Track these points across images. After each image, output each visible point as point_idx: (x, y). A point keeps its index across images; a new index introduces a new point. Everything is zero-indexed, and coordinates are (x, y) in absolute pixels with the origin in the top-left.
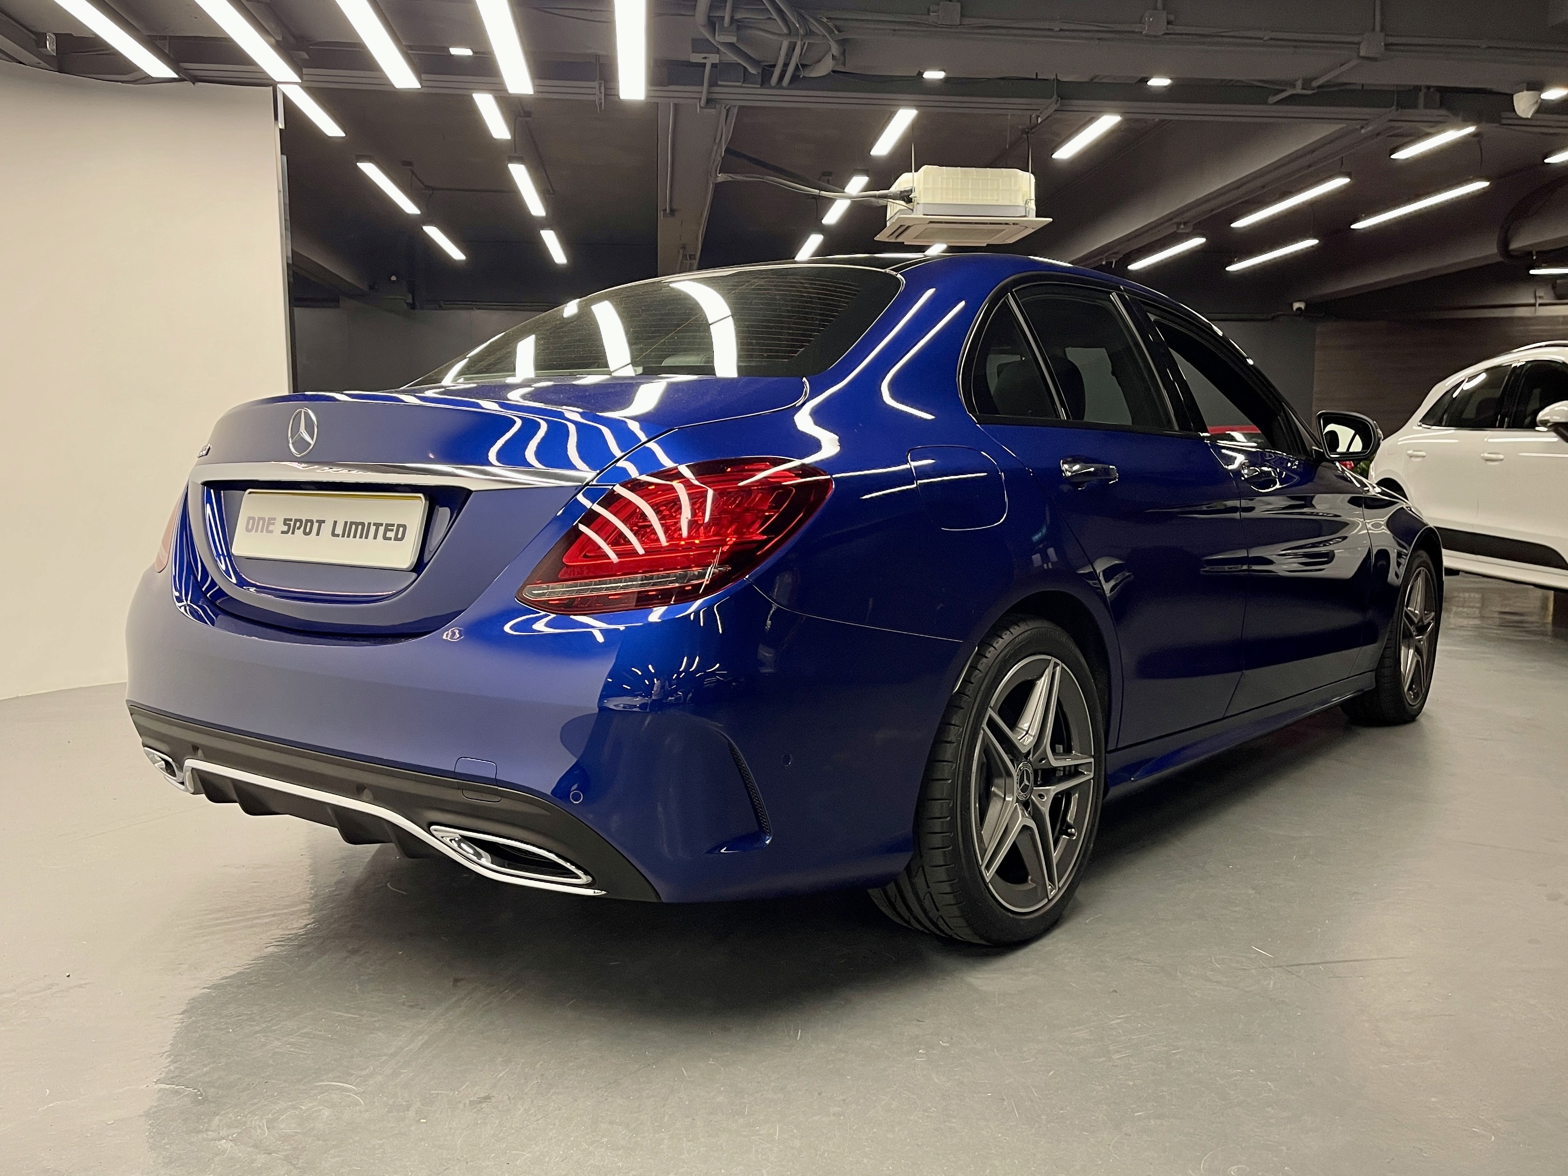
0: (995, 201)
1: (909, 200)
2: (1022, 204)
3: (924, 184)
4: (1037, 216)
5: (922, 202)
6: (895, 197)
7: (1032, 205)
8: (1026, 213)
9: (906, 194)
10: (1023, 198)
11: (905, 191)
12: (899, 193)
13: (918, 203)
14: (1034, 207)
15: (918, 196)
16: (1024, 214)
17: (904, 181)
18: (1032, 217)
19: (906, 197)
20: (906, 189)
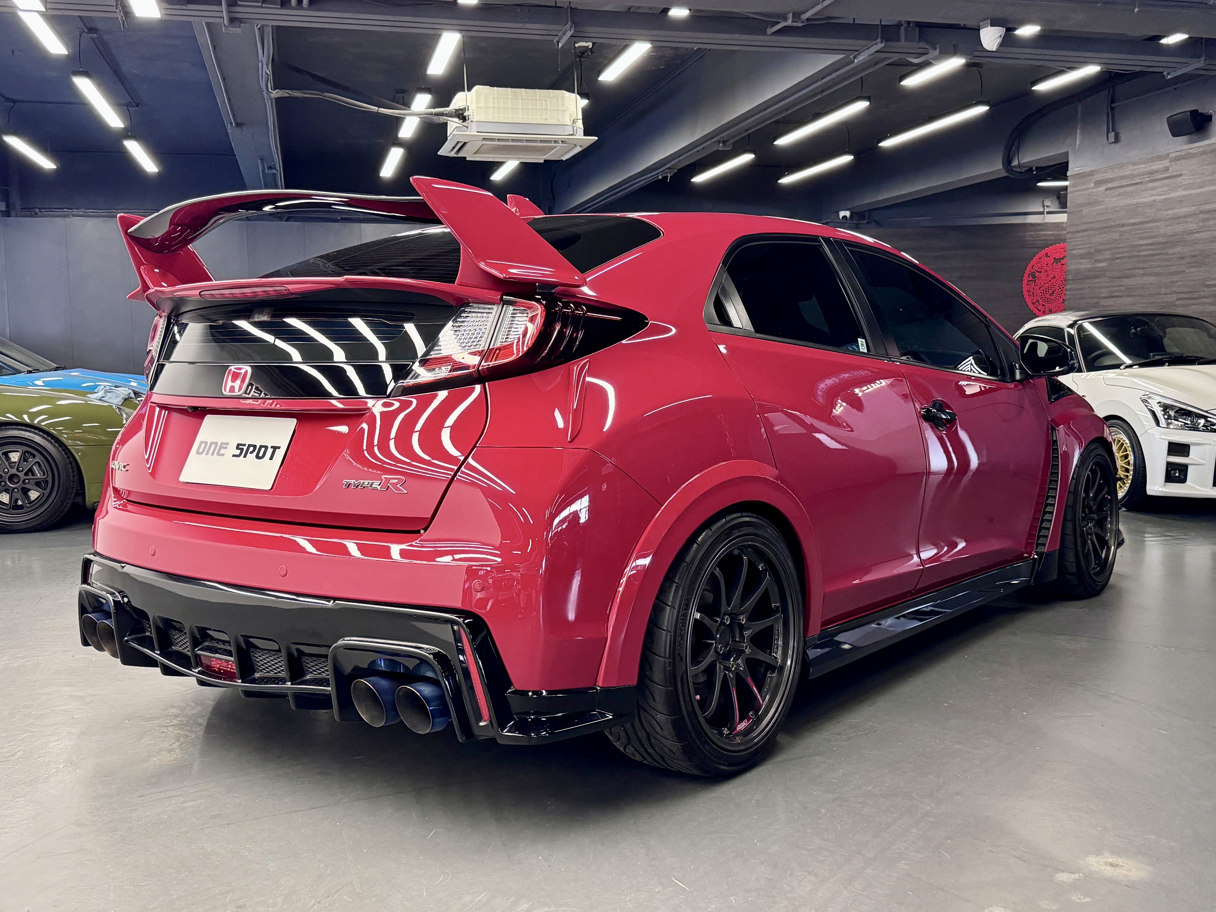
0: (544, 120)
1: (464, 119)
2: (569, 123)
3: (477, 103)
4: (585, 135)
5: (475, 120)
6: (450, 115)
7: (580, 124)
8: (574, 132)
9: (460, 112)
10: (570, 117)
11: (460, 109)
12: (454, 111)
13: (472, 121)
14: (582, 127)
15: (471, 114)
16: (572, 133)
17: (459, 100)
18: (580, 135)
19: (461, 115)
20: (461, 108)
